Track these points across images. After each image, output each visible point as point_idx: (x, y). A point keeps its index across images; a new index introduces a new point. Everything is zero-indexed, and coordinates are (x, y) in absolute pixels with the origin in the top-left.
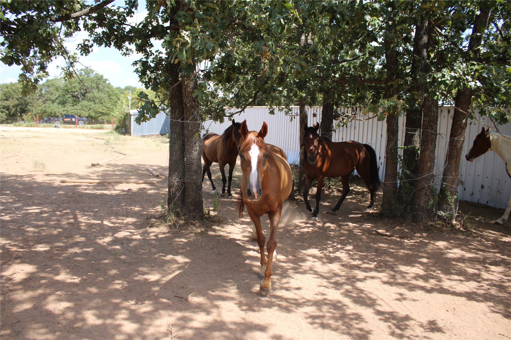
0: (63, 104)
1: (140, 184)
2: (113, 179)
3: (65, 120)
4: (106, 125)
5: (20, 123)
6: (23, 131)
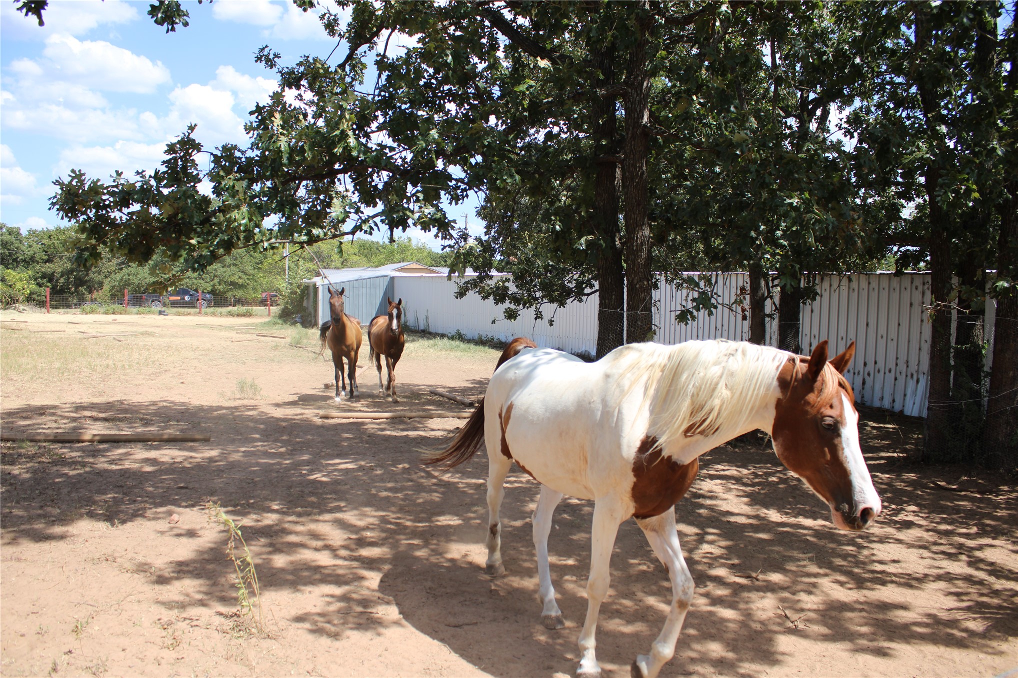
2: (398, 411)
3: (171, 298)
4: (256, 309)
5: (92, 306)
6: (107, 323)
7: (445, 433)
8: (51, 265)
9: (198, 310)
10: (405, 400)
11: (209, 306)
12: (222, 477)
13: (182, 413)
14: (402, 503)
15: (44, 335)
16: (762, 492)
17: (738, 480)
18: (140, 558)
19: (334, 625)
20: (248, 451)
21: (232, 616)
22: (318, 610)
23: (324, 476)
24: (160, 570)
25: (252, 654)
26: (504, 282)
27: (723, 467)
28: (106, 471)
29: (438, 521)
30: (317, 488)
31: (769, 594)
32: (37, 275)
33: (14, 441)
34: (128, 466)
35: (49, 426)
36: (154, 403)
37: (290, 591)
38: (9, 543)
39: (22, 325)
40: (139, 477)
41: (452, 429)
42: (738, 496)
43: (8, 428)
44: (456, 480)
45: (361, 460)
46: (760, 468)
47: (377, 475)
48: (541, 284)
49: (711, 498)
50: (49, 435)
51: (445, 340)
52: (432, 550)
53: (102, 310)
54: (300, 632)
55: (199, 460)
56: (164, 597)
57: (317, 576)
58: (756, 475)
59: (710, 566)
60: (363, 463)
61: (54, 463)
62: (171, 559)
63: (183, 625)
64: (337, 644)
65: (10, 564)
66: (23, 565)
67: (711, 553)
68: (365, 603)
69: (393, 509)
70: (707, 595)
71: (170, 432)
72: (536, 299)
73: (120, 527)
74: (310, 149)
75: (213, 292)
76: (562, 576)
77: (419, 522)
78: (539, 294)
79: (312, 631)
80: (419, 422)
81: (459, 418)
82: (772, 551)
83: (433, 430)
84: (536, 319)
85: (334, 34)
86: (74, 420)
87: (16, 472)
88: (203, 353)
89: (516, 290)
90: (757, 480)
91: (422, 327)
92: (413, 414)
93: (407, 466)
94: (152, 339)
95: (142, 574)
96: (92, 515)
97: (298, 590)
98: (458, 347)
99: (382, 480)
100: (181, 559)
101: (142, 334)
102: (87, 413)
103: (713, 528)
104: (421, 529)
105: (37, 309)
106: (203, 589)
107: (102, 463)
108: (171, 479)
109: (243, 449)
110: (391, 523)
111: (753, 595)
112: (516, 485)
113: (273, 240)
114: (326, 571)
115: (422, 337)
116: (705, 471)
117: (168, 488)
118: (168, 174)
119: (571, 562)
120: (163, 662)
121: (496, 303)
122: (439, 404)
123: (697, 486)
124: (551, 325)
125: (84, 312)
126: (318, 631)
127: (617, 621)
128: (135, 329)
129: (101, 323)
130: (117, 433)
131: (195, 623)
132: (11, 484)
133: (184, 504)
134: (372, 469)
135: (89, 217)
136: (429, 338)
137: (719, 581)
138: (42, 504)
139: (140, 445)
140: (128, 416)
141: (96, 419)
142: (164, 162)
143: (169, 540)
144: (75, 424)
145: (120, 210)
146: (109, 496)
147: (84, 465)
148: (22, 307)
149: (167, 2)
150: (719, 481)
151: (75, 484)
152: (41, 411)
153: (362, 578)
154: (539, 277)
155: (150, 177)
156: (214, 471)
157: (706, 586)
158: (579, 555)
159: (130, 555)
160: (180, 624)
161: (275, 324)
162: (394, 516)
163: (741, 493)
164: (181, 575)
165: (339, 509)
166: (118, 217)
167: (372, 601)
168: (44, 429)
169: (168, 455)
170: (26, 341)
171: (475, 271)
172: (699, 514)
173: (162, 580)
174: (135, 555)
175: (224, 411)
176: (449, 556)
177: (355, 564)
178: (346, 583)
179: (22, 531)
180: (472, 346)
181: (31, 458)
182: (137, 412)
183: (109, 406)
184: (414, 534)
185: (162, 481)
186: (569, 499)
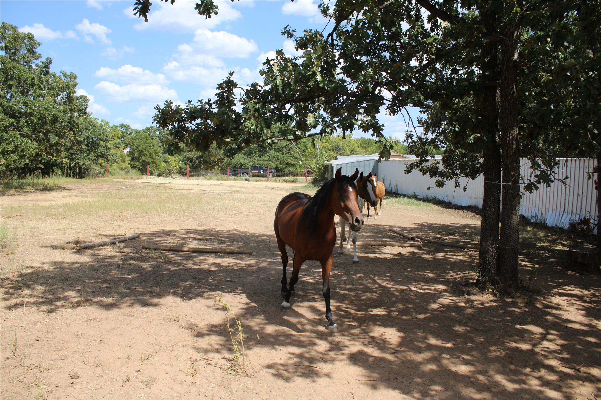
0: (249, 155)
1: (406, 247)
2: (367, 241)
3: (253, 172)
4: (300, 178)
5: (210, 175)
6: (217, 185)
7: (392, 256)
8: (192, 153)
9: (267, 178)
10: (373, 234)
11: (273, 176)
12: (253, 276)
13: (242, 237)
14: (353, 298)
15: (182, 191)
16: (597, 307)
17: (580, 298)
18: (192, 321)
19: (289, 372)
20: (272, 262)
21: (231, 360)
22: (282, 362)
23: (311, 279)
24: (201, 329)
25: (234, 385)
26: (436, 164)
27: (570, 288)
28: (191, 269)
29: (371, 311)
30: (305, 286)
31: (586, 384)
32: (185, 159)
33: (149, 249)
34: (203, 267)
35: (170, 241)
36: (229, 231)
37: (269, 348)
38: (129, 306)
39: (173, 186)
40: (208, 273)
41: (396, 253)
42: (577, 309)
43: (149, 241)
44: (390, 286)
45: (336, 270)
46: (598, 290)
47: (343, 280)
48: (460, 165)
49: (557, 309)
50: (167, 247)
51: (406, 199)
52: (363, 330)
53: (215, 178)
54: (267, 375)
55: (243, 265)
56: (197, 345)
57: (288, 341)
58: (594, 295)
59: (545, 357)
60: (336, 272)
61: (165, 263)
62: (208, 323)
63: (203, 363)
64: (287, 384)
65: (126, 317)
66: (132, 318)
67: (548, 348)
68: (312, 360)
69: (347, 302)
70: (540, 378)
71: (233, 248)
72: (456, 174)
73: (188, 301)
74: (294, 84)
75: (277, 169)
76: (440, 354)
77: (360, 311)
78: (458, 171)
79: (275, 375)
80: (377, 249)
81: (402, 247)
82: (595, 351)
83: (385, 254)
84: (456, 187)
85: (327, 16)
86: (183, 239)
87: (145, 266)
88: (264, 203)
89: (444, 169)
90: (594, 299)
91: (393, 190)
92: (375, 243)
93: (362, 275)
94: (238, 194)
95: (190, 330)
96: (175, 294)
97: (274, 348)
98: (413, 203)
99: (345, 284)
100: (214, 323)
101: (234, 191)
102: (192, 235)
103: (554, 330)
104: (359, 316)
105: (182, 177)
106: (221, 342)
107: (190, 265)
108: (224, 276)
109: (269, 260)
110: (342, 311)
111: (575, 383)
112: (427, 291)
113: (274, 139)
114: (294, 338)
115: (392, 196)
116: (556, 290)
117: (221, 281)
118: (220, 101)
119: (449, 345)
120: (185, 383)
121: (431, 177)
122: (393, 238)
123: (548, 300)
124: (465, 191)
125: (206, 179)
126: (278, 375)
127: (471, 389)
128: (230, 189)
129: (214, 185)
130: (203, 247)
131: (209, 362)
132: (141, 273)
133: (226, 291)
134: (341, 276)
135: (175, 127)
136: (397, 198)
137: (551, 369)
138: (152, 285)
139: (213, 255)
140: (212, 238)
141: (194, 239)
142: (216, 94)
143: (211, 311)
144: (183, 241)
145: (190, 122)
146: (188, 283)
147: (180, 264)
148: (175, 176)
149: (205, 2)
150: (565, 298)
151: (172, 275)
152: (168, 233)
153: (315, 344)
154: (458, 160)
155: (206, 103)
156: (249, 272)
157: (539, 371)
158: (456, 341)
159: (188, 318)
160: (201, 362)
161: (309, 187)
162: (345, 306)
163: (580, 307)
164: (211, 333)
165: (314, 300)
166: (189, 127)
167: (316, 360)
168: (166, 243)
169: (227, 261)
170: (172, 194)
171: (417, 157)
172: (546, 320)
173: (200, 335)
174: (190, 318)
175: (266, 237)
176: (372, 334)
177: (313, 335)
178: (304, 347)
179: (137, 299)
180: (422, 202)
181: (154, 259)
182: (218, 236)
183: (204, 232)
184: (355, 318)
185: (218, 276)
186: (459, 302)
